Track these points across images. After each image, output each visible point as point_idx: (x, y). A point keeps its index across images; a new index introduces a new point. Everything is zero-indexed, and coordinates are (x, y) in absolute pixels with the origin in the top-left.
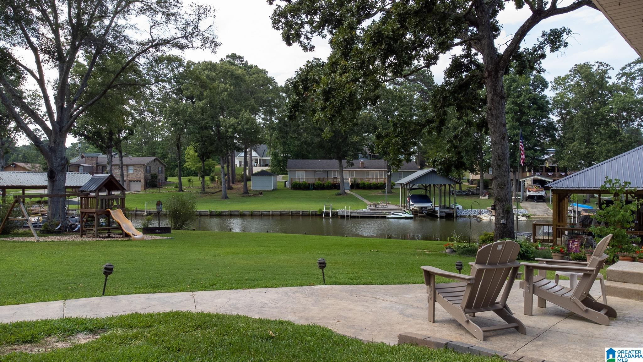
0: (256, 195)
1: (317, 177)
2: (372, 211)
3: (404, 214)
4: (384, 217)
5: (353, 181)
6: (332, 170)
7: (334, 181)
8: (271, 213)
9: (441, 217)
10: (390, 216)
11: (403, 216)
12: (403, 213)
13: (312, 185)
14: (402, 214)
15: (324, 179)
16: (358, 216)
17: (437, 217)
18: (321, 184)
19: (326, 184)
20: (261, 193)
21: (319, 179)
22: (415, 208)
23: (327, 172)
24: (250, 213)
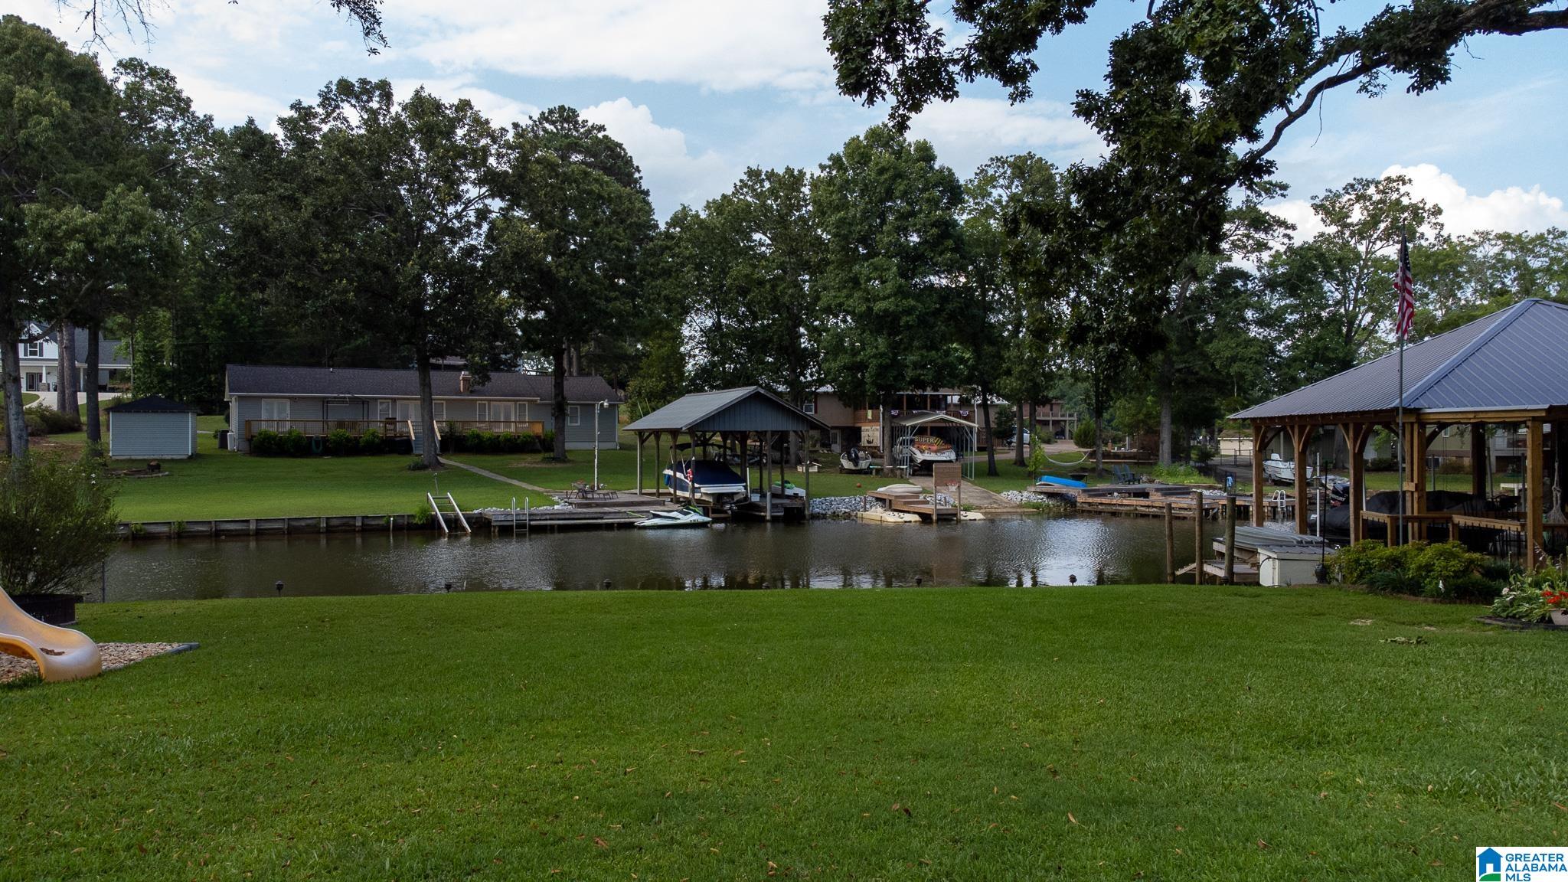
0: (139, 472)
1: (333, 418)
2: (580, 510)
3: (686, 514)
4: (630, 526)
5: (447, 430)
6: (376, 399)
7: (386, 430)
8: (253, 526)
9: (775, 520)
10: (648, 522)
11: (684, 519)
12: (681, 512)
13: (317, 443)
14: (680, 516)
15: (354, 424)
16: (552, 526)
17: (763, 519)
18: (348, 440)
19: (365, 437)
20: (154, 467)
21: (341, 424)
22: (704, 498)
23: (364, 402)
24: (175, 528)
